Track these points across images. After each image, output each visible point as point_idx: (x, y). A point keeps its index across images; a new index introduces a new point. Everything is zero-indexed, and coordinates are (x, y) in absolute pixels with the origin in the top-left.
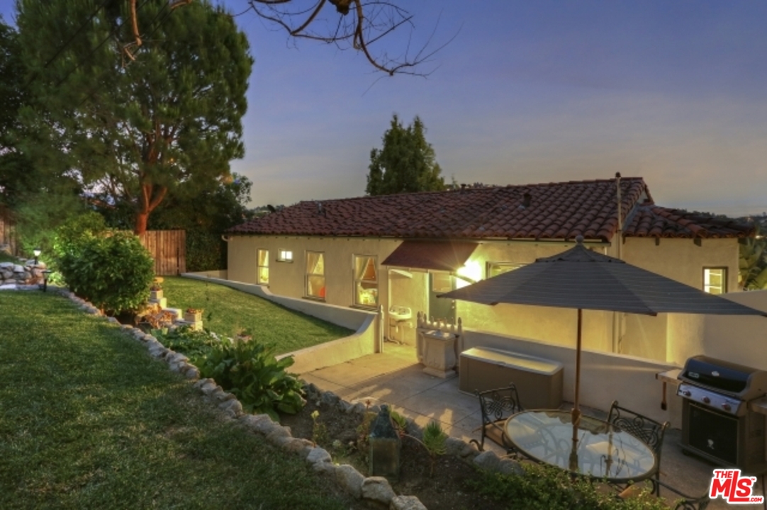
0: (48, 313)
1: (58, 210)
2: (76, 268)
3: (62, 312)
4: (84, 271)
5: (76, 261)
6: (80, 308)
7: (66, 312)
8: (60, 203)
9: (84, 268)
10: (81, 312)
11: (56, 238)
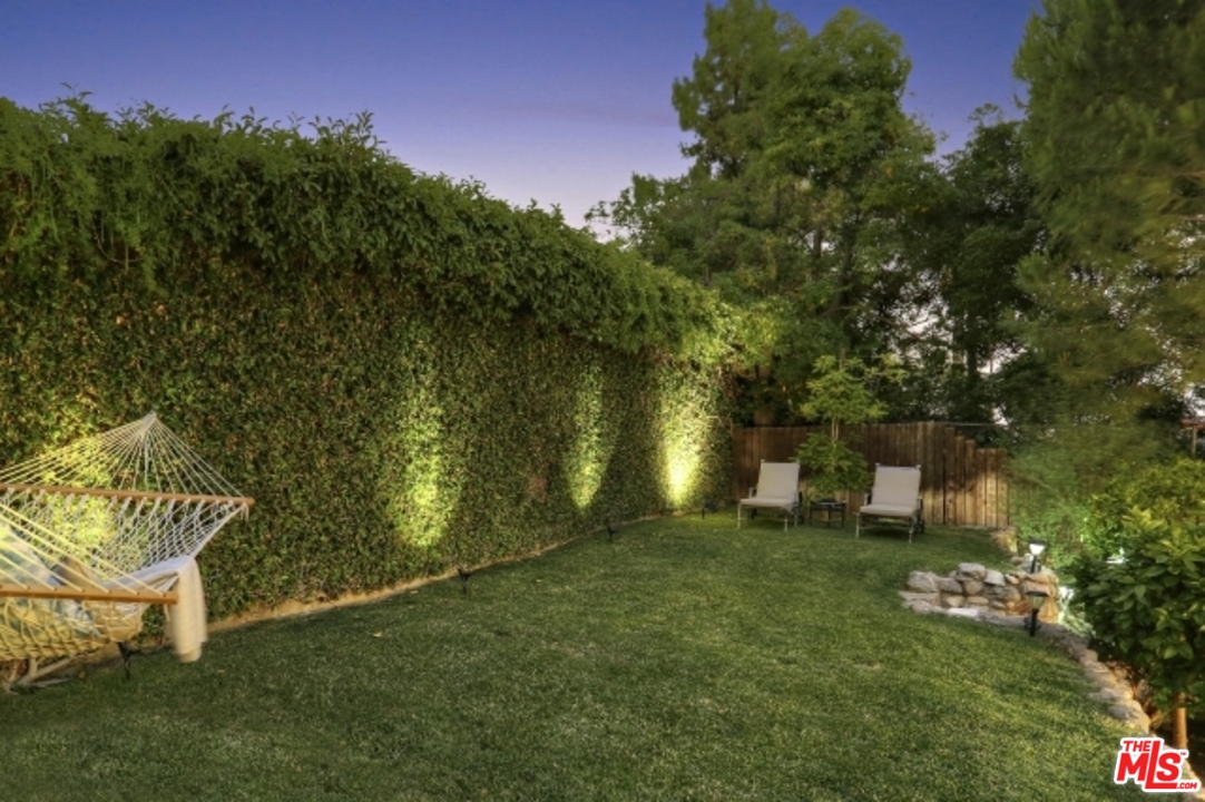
0: (1004, 690)
1: (1097, 458)
2: (1102, 594)
3: (1040, 695)
4: (1121, 605)
5: (1103, 577)
6: (1091, 695)
7: (1051, 698)
8: (1105, 441)
9: (1121, 598)
10: (1089, 705)
11: (1086, 519)
